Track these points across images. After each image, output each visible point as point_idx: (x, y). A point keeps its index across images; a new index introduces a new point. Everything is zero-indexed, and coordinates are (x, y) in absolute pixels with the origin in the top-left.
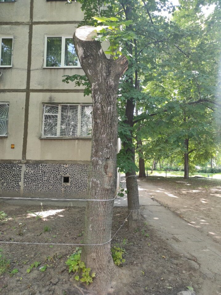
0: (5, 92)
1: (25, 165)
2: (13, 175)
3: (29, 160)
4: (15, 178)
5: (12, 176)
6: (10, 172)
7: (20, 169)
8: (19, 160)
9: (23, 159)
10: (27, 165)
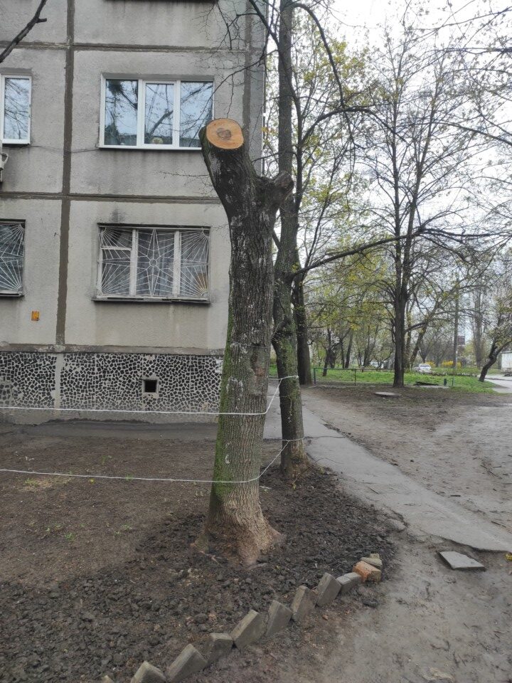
0: (16, 198)
1: (62, 355)
2: (38, 375)
3: (72, 345)
4: (42, 381)
5: (36, 379)
6: (32, 371)
7: (52, 363)
8: (49, 346)
9: (58, 343)
10: (68, 356)
